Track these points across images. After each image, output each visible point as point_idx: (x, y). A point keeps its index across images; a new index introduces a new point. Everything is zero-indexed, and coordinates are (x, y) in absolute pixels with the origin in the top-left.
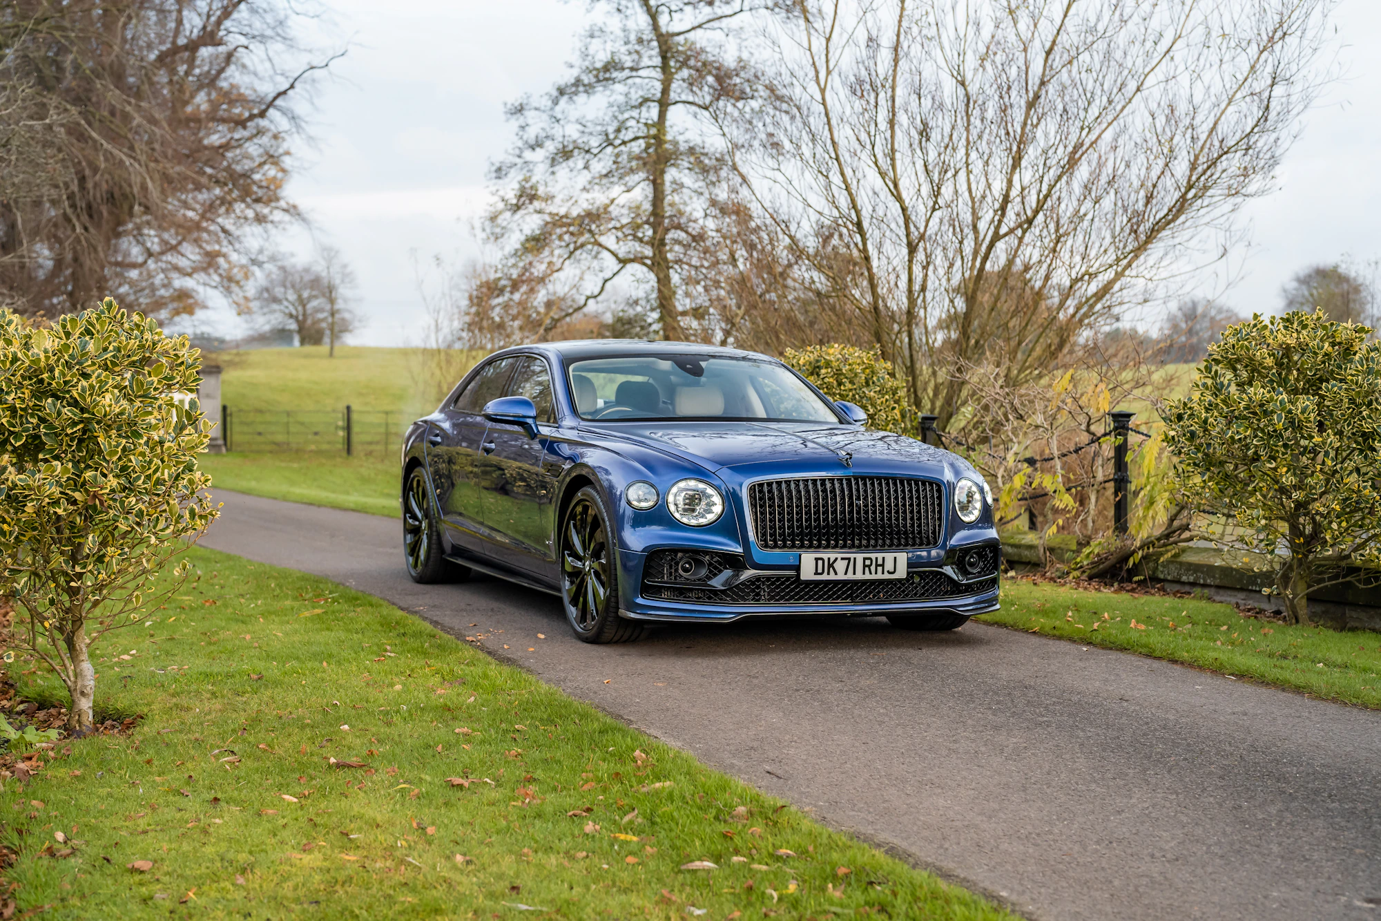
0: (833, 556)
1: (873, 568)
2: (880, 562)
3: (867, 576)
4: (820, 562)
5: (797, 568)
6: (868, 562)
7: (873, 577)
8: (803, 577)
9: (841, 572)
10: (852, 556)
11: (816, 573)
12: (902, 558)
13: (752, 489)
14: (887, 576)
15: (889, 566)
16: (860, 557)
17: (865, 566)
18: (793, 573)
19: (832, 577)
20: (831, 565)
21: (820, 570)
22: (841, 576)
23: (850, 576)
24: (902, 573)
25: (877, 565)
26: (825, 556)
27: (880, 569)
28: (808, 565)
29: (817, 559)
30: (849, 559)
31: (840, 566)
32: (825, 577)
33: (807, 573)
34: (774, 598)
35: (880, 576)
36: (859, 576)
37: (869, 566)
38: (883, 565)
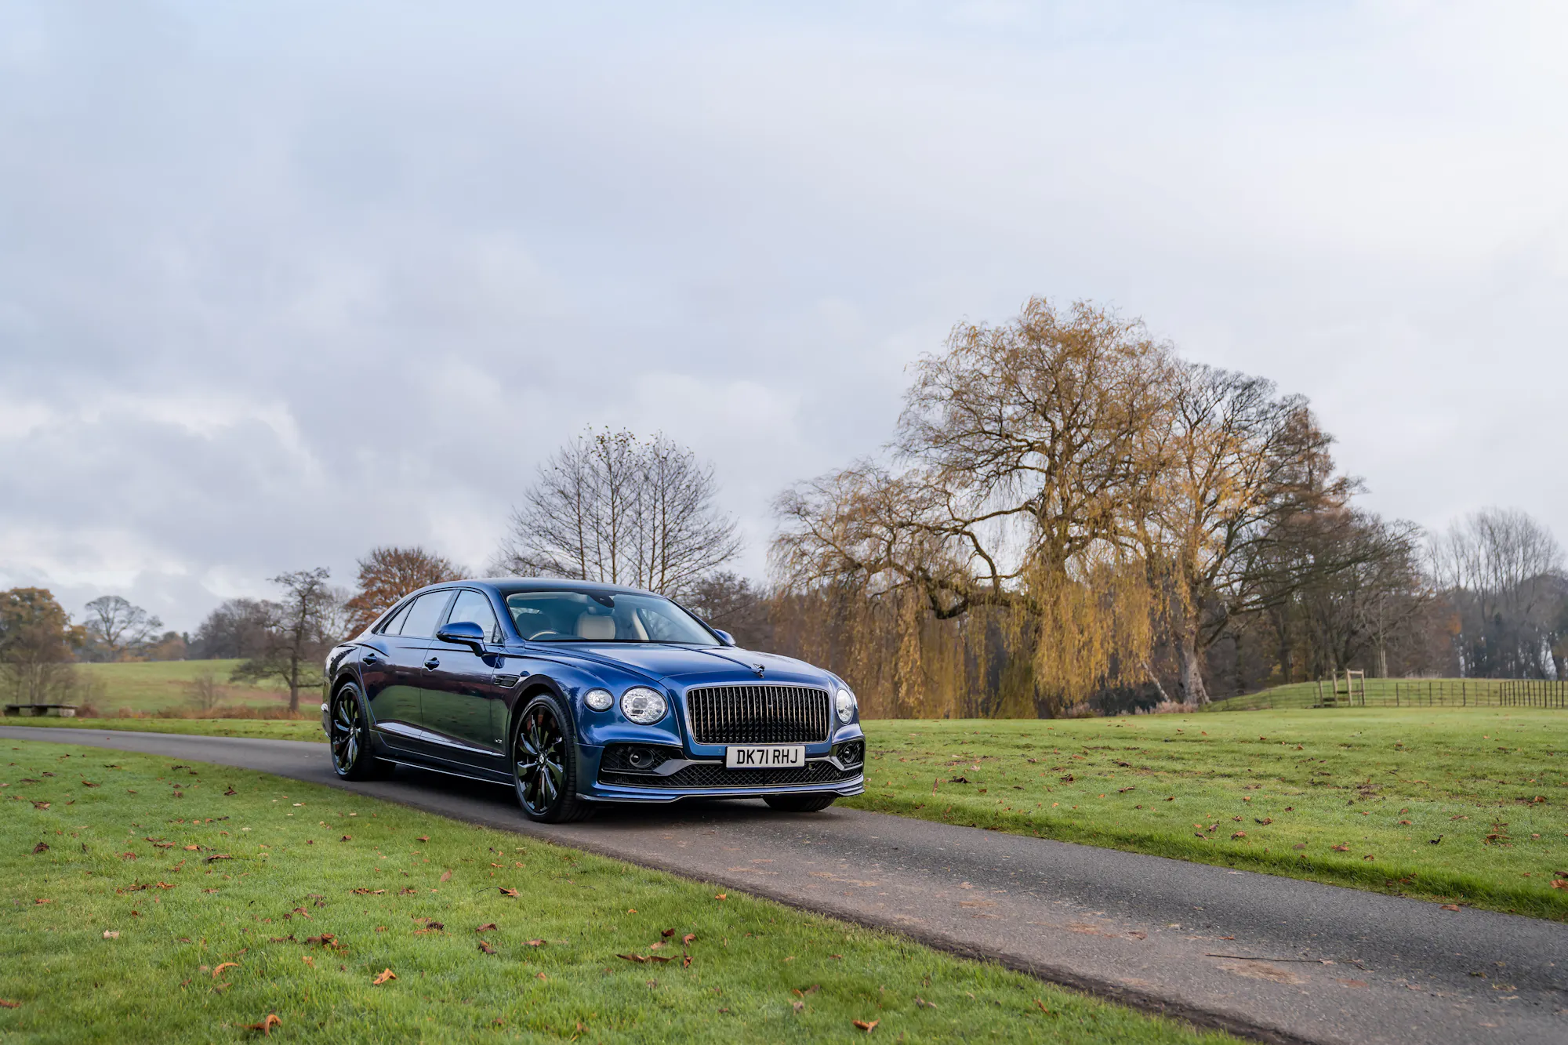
0: (751, 749)
1: (780, 758)
2: (785, 754)
3: (776, 765)
4: (741, 753)
5: (724, 759)
6: (777, 754)
7: (781, 765)
8: (728, 766)
9: (757, 762)
10: (765, 748)
11: (739, 762)
12: (801, 749)
13: (690, 695)
14: (790, 765)
15: (792, 757)
16: (771, 749)
17: (775, 756)
18: (719, 762)
19: (750, 765)
20: (749, 756)
21: (741, 760)
22: (757, 765)
23: (764, 765)
24: (801, 762)
25: (783, 756)
26: (745, 748)
27: (785, 758)
28: (733, 755)
29: (739, 751)
30: (763, 751)
31: (757, 756)
32: (744, 765)
33: (732, 762)
34: (704, 782)
35: (785, 765)
36: (770, 765)
37: (778, 757)
38: (787, 756)
